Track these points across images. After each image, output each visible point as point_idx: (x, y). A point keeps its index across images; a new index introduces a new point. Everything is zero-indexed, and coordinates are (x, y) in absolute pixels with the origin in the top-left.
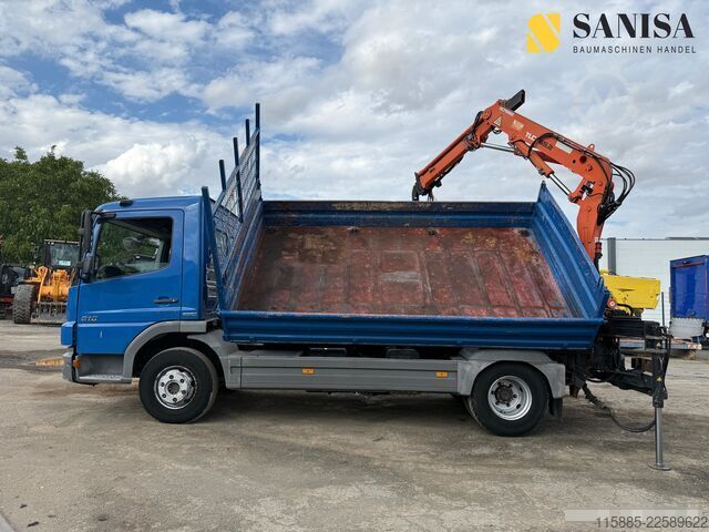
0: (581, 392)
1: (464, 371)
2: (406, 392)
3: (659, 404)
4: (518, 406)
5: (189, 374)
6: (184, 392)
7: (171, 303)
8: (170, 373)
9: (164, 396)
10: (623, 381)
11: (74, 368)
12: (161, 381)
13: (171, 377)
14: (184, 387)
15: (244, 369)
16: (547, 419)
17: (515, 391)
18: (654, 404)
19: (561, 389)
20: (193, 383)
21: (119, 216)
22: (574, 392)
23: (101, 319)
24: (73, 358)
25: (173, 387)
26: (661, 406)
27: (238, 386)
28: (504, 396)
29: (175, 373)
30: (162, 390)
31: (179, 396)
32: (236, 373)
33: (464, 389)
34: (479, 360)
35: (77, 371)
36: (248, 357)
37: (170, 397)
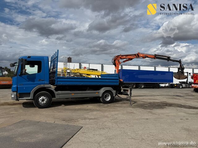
1: (101, 92)
7: (42, 81)
17: (107, 96)
19: (114, 95)
21: (27, 60)
22: (116, 95)
24: (17, 94)
25: (43, 100)
29: (43, 97)
32: (58, 95)
33: (101, 96)
34: (103, 90)
35: (18, 97)
36: (60, 92)
37: (42, 103)
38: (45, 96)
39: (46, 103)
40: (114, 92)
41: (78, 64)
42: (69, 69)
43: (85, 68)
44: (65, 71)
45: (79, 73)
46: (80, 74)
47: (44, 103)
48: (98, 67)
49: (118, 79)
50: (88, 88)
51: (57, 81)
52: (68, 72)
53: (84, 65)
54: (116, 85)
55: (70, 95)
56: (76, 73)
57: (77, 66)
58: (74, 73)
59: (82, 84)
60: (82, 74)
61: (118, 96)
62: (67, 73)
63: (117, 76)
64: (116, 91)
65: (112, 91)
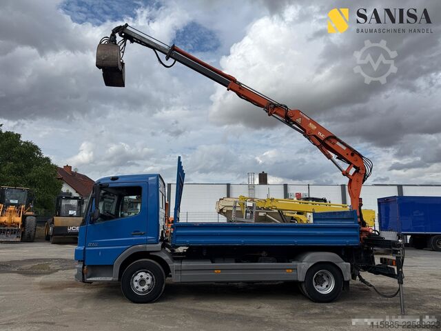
0: (357, 278)
1: (300, 268)
2: (270, 281)
3: (401, 282)
4: (327, 286)
5: (151, 274)
6: (148, 285)
7: (141, 234)
8: (140, 274)
9: (137, 287)
10: (376, 271)
11: (83, 274)
12: (135, 279)
13: (141, 276)
14: (149, 282)
15: (182, 272)
16: (343, 293)
17: (325, 278)
18: (399, 282)
19: (348, 276)
20: (153, 280)
21: (110, 185)
22: (354, 277)
23: (100, 244)
24: (83, 268)
25: (142, 282)
26: (402, 283)
27: (179, 281)
28: (320, 281)
29: (143, 274)
30: (136, 284)
31: (146, 287)
32: (178, 274)
33: (301, 278)
34: (308, 262)
35: (85, 276)
36: (185, 264)
37: (140, 289)
38: (146, 272)
39: (149, 290)
40: (345, 266)
41: (282, 187)
45: (276, 209)
46: (279, 211)
47: (143, 289)
49: (356, 228)
50: (264, 254)
54: (352, 246)
55: (210, 273)
59: (242, 241)
61: (362, 280)
63: (353, 218)
64: (351, 265)
65: (338, 263)
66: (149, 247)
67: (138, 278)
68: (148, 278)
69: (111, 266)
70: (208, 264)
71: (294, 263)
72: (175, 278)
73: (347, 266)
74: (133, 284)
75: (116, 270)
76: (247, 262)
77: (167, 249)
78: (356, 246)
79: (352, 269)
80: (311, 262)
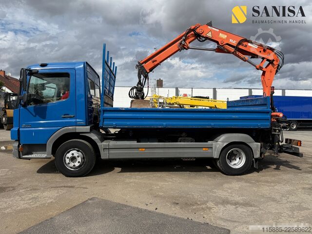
1: (216, 147)
2: (188, 158)
5: (82, 153)
7: (71, 117)
8: (72, 152)
9: (69, 164)
11: (19, 152)
12: (67, 156)
13: (73, 154)
14: (79, 159)
15: (110, 149)
19: (257, 154)
21: (40, 71)
23: (33, 126)
24: (19, 146)
25: (73, 159)
27: (107, 157)
28: (232, 157)
29: (74, 152)
30: (67, 161)
31: (77, 164)
32: (106, 152)
33: (216, 155)
34: (223, 142)
35: (21, 153)
36: (112, 143)
37: (72, 164)
38: (78, 151)
39: (79, 166)
41: (174, 90)
42: (160, 97)
43: (185, 95)
44: (155, 101)
45: (178, 104)
46: (180, 105)
47: (74, 165)
48: (209, 93)
49: (268, 112)
50: (184, 134)
51: (104, 119)
52: (160, 103)
53: (182, 91)
54: (263, 129)
55: (136, 151)
56: (173, 104)
57: (172, 93)
58: (170, 104)
59: (164, 124)
60: (183, 105)
62: (158, 104)
63: (266, 105)
64: (261, 145)
65: (250, 143)
66: (79, 129)
67: (69, 155)
68: (78, 157)
69: (45, 145)
70: (134, 143)
71: (210, 142)
72: (104, 155)
73: (257, 145)
74: (65, 161)
75: (49, 148)
76: (169, 142)
77: (101, 130)
78: (267, 128)
79: (261, 148)
80: (226, 142)
